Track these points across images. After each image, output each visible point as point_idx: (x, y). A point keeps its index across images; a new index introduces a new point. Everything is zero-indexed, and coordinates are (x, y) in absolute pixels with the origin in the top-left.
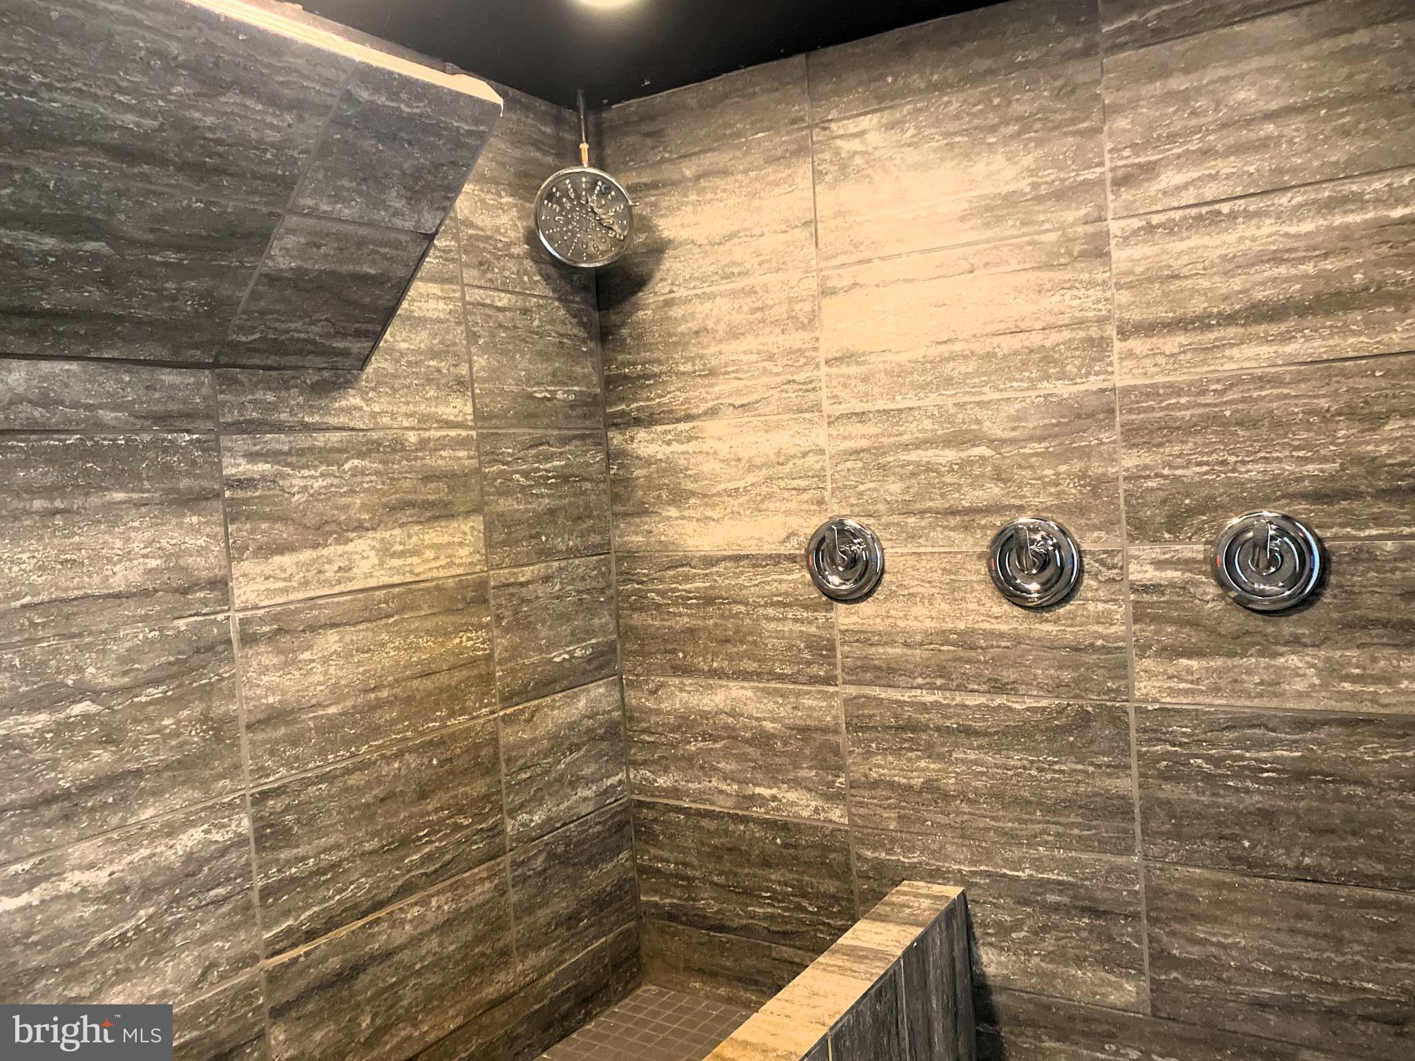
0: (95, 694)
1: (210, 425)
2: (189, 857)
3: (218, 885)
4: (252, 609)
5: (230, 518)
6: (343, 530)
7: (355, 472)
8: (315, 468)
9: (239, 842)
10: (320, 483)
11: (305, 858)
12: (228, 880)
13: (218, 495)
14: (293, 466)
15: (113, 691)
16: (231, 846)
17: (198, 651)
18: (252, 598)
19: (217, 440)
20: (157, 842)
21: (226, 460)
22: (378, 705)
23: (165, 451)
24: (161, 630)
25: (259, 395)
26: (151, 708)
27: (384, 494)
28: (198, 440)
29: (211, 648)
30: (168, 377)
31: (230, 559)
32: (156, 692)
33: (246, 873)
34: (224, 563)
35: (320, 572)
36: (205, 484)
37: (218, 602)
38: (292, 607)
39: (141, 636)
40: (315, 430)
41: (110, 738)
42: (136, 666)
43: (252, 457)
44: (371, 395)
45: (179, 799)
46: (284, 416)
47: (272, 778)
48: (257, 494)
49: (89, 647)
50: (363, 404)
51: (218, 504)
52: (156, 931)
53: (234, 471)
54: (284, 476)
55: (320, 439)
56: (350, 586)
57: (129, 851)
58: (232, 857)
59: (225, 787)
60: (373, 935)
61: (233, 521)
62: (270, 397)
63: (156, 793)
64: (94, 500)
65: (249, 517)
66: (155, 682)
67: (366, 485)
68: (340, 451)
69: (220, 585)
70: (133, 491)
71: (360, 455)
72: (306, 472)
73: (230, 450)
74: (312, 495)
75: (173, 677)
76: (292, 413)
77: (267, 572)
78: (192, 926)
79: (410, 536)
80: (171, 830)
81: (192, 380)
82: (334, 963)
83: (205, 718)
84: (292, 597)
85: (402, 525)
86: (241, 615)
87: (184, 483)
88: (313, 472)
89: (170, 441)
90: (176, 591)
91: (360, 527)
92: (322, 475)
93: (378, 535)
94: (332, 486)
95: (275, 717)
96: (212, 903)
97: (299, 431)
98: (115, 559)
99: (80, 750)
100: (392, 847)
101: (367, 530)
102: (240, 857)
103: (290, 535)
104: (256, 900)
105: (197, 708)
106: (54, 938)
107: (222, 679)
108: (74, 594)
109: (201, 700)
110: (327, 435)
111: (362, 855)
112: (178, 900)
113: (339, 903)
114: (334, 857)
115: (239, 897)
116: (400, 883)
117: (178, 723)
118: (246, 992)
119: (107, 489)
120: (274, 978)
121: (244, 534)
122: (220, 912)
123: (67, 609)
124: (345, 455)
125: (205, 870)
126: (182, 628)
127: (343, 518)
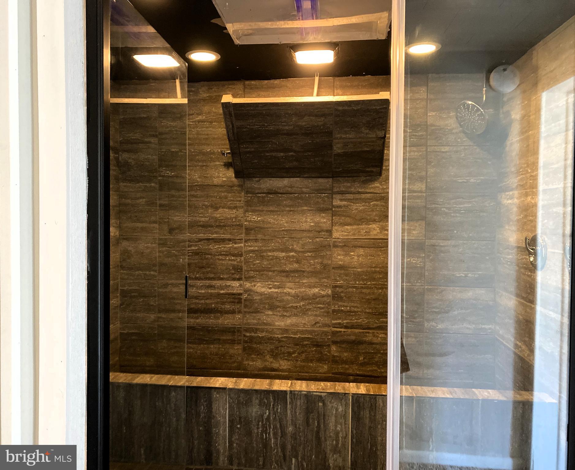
0: (296, 251)
1: (330, 192)
2: (314, 294)
3: (321, 304)
4: (337, 239)
5: (333, 215)
6: (368, 221)
7: (374, 205)
8: (361, 203)
9: (328, 296)
10: (362, 208)
11: (347, 307)
12: (324, 304)
13: (331, 209)
14: (353, 203)
15: (300, 252)
16: (325, 296)
17: (321, 247)
18: (338, 236)
19: (332, 196)
20: (306, 288)
21: (334, 201)
22: (375, 272)
23: (318, 198)
24: (312, 240)
25: (345, 184)
26: (308, 257)
28: (327, 196)
29: (325, 247)
30: (320, 180)
31: (332, 226)
32: (310, 254)
33: (329, 304)
35: (359, 232)
36: (328, 206)
37: (328, 236)
38: (349, 240)
39: (307, 240)
40: (362, 193)
41: (298, 262)
42: (306, 247)
43: (341, 200)
44: (383, 183)
45: (313, 280)
46: (352, 190)
47: (338, 283)
48: (342, 209)
49: (295, 241)
50: (380, 186)
51: (331, 212)
52: (304, 309)
53: (336, 203)
54: (350, 206)
55: (363, 196)
56: (369, 237)
57: (300, 288)
58: (325, 299)
59: (325, 281)
60: (367, 336)
61: (335, 216)
62: (349, 185)
63: (308, 277)
64: (300, 209)
65: (339, 215)
66: (310, 252)
67: (378, 209)
68: (369, 199)
69: (330, 232)
70: (309, 207)
71: (376, 200)
72: (358, 205)
73: (335, 198)
74: (359, 211)
75: (314, 251)
76: (355, 189)
77: (343, 230)
78: (314, 311)
80: (310, 287)
81: (327, 181)
82: (353, 338)
83: (321, 263)
84: (349, 237)
86: (334, 240)
87: (322, 206)
88: (360, 205)
89: (319, 196)
90: (317, 231)
91: (374, 221)
92: (363, 206)
93: (381, 224)
94: (366, 209)
95: (341, 267)
96: (319, 308)
97: (357, 193)
98: (303, 222)
99: (291, 263)
100: (376, 314)
101: (377, 222)
102: (328, 299)
103: (351, 221)
104: (331, 311)
105: (320, 260)
106: (282, 301)
107: (327, 255)
108: (293, 229)
109: (321, 258)
110: (366, 195)
111: (365, 312)
112: (310, 303)
113: (356, 322)
114: (356, 310)
115: (326, 309)
116: (378, 325)
117: (314, 262)
118: (326, 333)
119: (302, 206)
120: (334, 333)
121: (337, 219)
122: (321, 311)
123: (291, 232)
124: (371, 201)
125: (318, 299)
126: (318, 240)
127: (368, 218)
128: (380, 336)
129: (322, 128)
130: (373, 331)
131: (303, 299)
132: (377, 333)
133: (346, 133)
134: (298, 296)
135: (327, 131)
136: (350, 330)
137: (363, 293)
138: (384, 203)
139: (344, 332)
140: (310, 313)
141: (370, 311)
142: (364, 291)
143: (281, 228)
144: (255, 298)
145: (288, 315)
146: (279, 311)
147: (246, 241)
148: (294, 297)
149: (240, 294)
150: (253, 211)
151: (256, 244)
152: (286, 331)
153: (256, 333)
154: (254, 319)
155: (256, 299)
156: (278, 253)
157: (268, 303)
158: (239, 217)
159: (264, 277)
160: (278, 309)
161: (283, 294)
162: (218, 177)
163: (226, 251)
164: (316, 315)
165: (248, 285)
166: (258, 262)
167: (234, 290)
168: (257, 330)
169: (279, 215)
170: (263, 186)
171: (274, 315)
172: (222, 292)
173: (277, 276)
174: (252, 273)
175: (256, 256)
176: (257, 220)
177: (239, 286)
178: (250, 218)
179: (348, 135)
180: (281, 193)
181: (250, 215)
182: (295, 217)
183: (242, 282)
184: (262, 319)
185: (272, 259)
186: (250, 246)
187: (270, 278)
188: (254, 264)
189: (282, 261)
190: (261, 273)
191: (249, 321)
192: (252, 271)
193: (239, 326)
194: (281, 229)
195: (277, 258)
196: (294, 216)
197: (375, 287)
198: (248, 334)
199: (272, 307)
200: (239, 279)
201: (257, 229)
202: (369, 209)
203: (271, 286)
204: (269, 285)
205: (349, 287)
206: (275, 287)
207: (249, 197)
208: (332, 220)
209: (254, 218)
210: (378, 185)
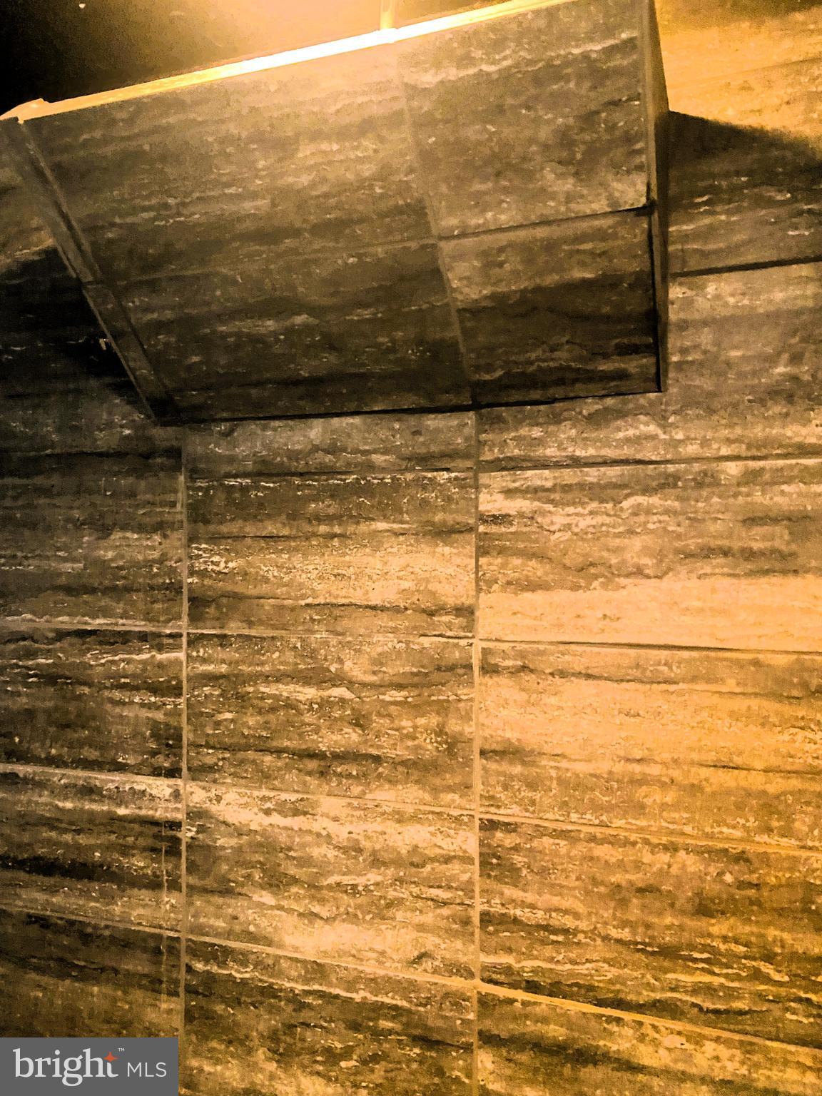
0: (350, 684)
1: (469, 464)
2: (415, 849)
3: (439, 887)
4: (497, 640)
5: (482, 551)
7: (637, 510)
8: (584, 505)
9: (465, 858)
10: (589, 521)
11: (534, 907)
12: (450, 887)
13: (471, 529)
14: (556, 503)
15: (364, 685)
16: (454, 857)
17: (439, 669)
18: (498, 631)
19: (476, 478)
20: (389, 823)
21: (483, 497)
22: (645, 781)
23: (424, 488)
24: (408, 643)
25: (524, 431)
26: (393, 707)
27: (679, 537)
28: (456, 478)
29: (451, 668)
30: (432, 422)
31: (478, 590)
32: (398, 695)
33: (468, 889)
34: (472, 593)
35: (577, 616)
36: (459, 518)
37: (463, 629)
38: (541, 647)
39: (390, 645)
40: (587, 464)
41: (359, 722)
42: (384, 669)
43: (509, 493)
44: (672, 419)
45: (410, 794)
46: (549, 452)
47: (502, 811)
48: (513, 529)
49: (349, 645)
50: (660, 432)
51: (471, 538)
52: (380, 898)
53: (490, 506)
54: (544, 513)
55: (594, 474)
56: (618, 638)
57: (365, 821)
58: (455, 868)
59: (453, 801)
60: (611, 1034)
61: (486, 553)
62: (537, 432)
63: (393, 782)
64: (363, 527)
65: (502, 551)
66: (400, 687)
67: (651, 526)
68: (616, 486)
69: (466, 612)
70: (394, 522)
71: (646, 491)
72: (571, 510)
73: (488, 486)
74: (576, 534)
75: (415, 686)
76: (560, 448)
77: (516, 607)
78: (413, 910)
79: (714, 591)
80: (401, 819)
81: (456, 423)
82: (557, 1032)
83: (440, 731)
84: (542, 637)
85: (701, 576)
86: (484, 645)
87: (439, 517)
88: (580, 510)
89: (430, 479)
90: (424, 611)
91: (639, 574)
92: (591, 513)
93: (664, 584)
94: (603, 525)
95: (508, 752)
96: (432, 900)
97: (568, 466)
98: (375, 577)
99: (334, 724)
100: (649, 949)
101: (648, 577)
102: (464, 872)
103: (546, 574)
104: (476, 920)
105: (434, 720)
106: (305, 862)
107: (460, 700)
108: (341, 601)
109: (438, 713)
110: (603, 469)
111: (606, 938)
112: (401, 881)
113: (571, 974)
114: (569, 922)
115: (460, 908)
116: (658, 996)
117: (415, 727)
118: (457, 1000)
119: (373, 519)
120: (486, 1003)
121: (495, 568)
122: (438, 911)
123: (337, 612)
124: (625, 492)
125: (428, 867)
126: (427, 645)
127: (614, 561)
128: (666, 1042)
129: (378, 191)
130: (639, 1017)
131: (377, 861)
132: (654, 1027)
133: (480, 205)
134: (360, 850)
135: (401, 202)
136: (545, 1000)
137: (598, 859)
138: (678, 498)
139: (524, 1003)
140: (400, 915)
141: (625, 934)
142: (602, 851)
143: (303, 597)
144: (219, 843)
145: (325, 914)
146: (297, 898)
147: (194, 641)
148: (344, 850)
149: (175, 825)
150: (215, 539)
151: (221, 653)
152: (318, 970)
153: (222, 964)
154: (218, 917)
155: (223, 848)
156: (291, 687)
157: (260, 862)
158: (171, 559)
159: (246, 771)
160: (294, 889)
161: (309, 838)
162: (110, 425)
163: (134, 676)
164: (421, 928)
165: (197, 794)
166: (228, 716)
167: (156, 810)
168: (227, 952)
169: (296, 550)
170: (242, 450)
171: (281, 908)
172: (122, 811)
173: (288, 768)
174: (210, 757)
175: (221, 695)
176: (226, 571)
177: (171, 795)
178: (205, 562)
179: (489, 215)
180: (301, 475)
181: (205, 550)
182: (347, 558)
183: (179, 782)
184: (242, 918)
185: (273, 709)
186: (204, 661)
187: (266, 777)
188: (218, 724)
189: (308, 718)
190: (241, 755)
191: (202, 920)
192: (212, 748)
193: (172, 934)
194: (303, 603)
195: (290, 705)
196: (344, 554)
197: (646, 842)
198: (199, 966)
199: (276, 881)
200: (173, 773)
201: (224, 600)
202: (614, 527)
203: (268, 805)
204: (264, 799)
205: (540, 832)
206: (282, 809)
207: (200, 489)
208: (477, 566)
209: (217, 564)
210: (652, 428)
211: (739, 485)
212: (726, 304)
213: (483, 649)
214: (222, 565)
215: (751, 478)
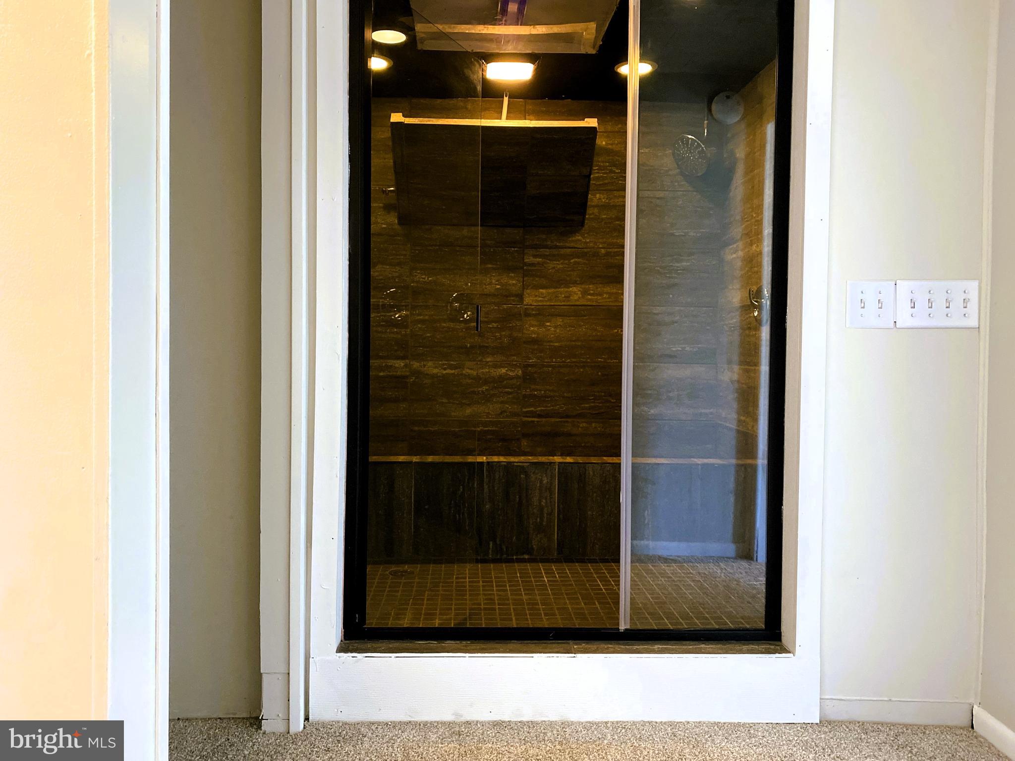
1: (521, 245)
2: (500, 376)
3: (509, 388)
4: (529, 305)
6: (567, 283)
7: (575, 263)
8: (559, 261)
9: (517, 377)
10: (560, 266)
11: (541, 390)
12: (512, 388)
13: (522, 268)
14: (550, 260)
16: (514, 378)
17: (509, 315)
18: (530, 302)
19: (523, 251)
20: (491, 369)
21: (526, 257)
22: (576, 347)
23: (505, 253)
24: (498, 307)
25: (539, 236)
26: (493, 329)
27: (588, 272)
28: (517, 250)
29: (514, 315)
30: (508, 230)
31: (524, 288)
32: (495, 325)
33: (519, 387)
34: (521, 289)
35: (556, 297)
36: (518, 264)
37: (518, 302)
38: (545, 307)
39: (492, 308)
40: (560, 248)
41: (480, 335)
43: (535, 256)
44: (586, 235)
45: (499, 358)
46: (549, 243)
47: (531, 361)
48: (536, 268)
50: (582, 239)
51: (521, 271)
52: (488, 394)
53: (528, 260)
54: (546, 263)
55: (563, 251)
56: (568, 303)
57: (482, 368)
58: (514, 381)
59: (514, 359)
60: (564, 426)
61: (526, 276)
62: (544, 237)
63: (493, 355)
64: (483, 267)
65: (532, 276)
66: (495, 322)
67: (579, 268)
68: (569, 255)
69: (520, 297)
70: (494, 265)
71: (578, 257)
72: (555, 262)
73: (527, 254)
74: (557, 270)
75: (501, 321)
76: (552, 242)
77: (537, 294)
78: (500, 397)
79: (597, 288)
80: (496, 366)
81: (517, 231)
82: (547, 428)
83: (510, 336)
84: (545, 304)
85: (593, 284)
86: (526, 307)
87: (510, 264)
88: (558, 262)
89: (507, 250)
90: (504, 296)
91: (575, 283)
92: (562, 263)
93: (583, 286)
94: (565, 267)
95: (535, 341)
96: (506, 393)
97: (554, 248)
98: (487, 284)
99: (471, 336)
100: (577, 398)
101: (578, 284)
102: (517, 382)
103: (546, 283)
104: (521, 397)
105: (507, 333)
106: (460, 385)
107: (517, 325)
108: (474, 292)
109: (509, 330)
110: (565, 250)
111: (563, 397)
112: (495, 388)
113: (552, 410)
114: (552, 394)
115: (516, 394)
116: (579, 411)
117: (501, 335)
118: (515, 425)
119: (486, 264)
120: (525, 424)
121: (529, 281)
122: (509, 396)
124: (572, 257)
125: (505, 382)
126: (505, 307)
127: (568, 279)
128: (581, 425)
129: (514, 160)
130: (574, 420)
131: (486, 382)
132: (578, 422)
133: (543, 168)
134: (480, 379)
135: (520, 164)
136: (544, 420)
137: (562, 372)
138: (587, 260)
139: (537, 421)
140: (495, 400)
141: (569, 395)
142: (562, 370)
143: (459, 291)
144: (425, 382)
145: (467, 402)
146: (456, 399)
147: (413, 308)
148: (475, 379)
149: (406, 377)
150: (423, 269)
151: (426, 312)
152: (464, 423)
153: (426, 426)
154: (423, 409)
157: (441, 387)
158: (404, 276)
159: (436, 355)
160: (455, 396)
161: (461, 377)
162: (376, 223)
163: (387, 321)
164: (502, 402)
165: (416, 365)
166: (428, 335)
167: (397, 372)
168: (428, 422)
169: (456, 274)
170: (435, 236)
171: (450, 403)
172: (381, 374)
173: (453, 353)
174: (421, 350)
175: (426, 327)
176: (428, 281)
177: (404, 366)
178: (419, 278)
179: (545, 171)
180: (459, 246)
181: (418, 273)
182: (476, 277)
183: (407, 361)
184: (434, 408)
185: (446, 332)
186: (418, 315)
187: (444, 356)
188: (424, 338)
189: (460, 335)
190: (433, 349)
191: (417, 411)
192: (421, 347)
198: (416, 428)
199: (448, 394)
200: (403, 358)
201: (427, 292)
202: (568, 268)
203: (445, 366)
204: (444, 364)
205: (543, 366)
206: (451, 367)
207: (417, 250)
208: (523, 281)
209: (424, 278)
210: (580, 238)
211: (604, 256)
212: (602, 201)
213: (525, 308)
214: (426, 279)
215: (607, 254)
